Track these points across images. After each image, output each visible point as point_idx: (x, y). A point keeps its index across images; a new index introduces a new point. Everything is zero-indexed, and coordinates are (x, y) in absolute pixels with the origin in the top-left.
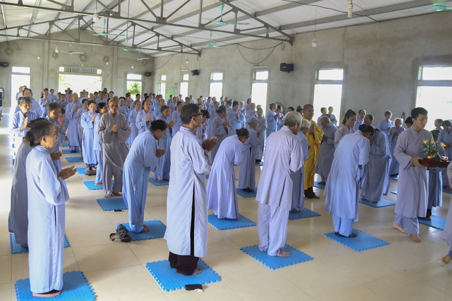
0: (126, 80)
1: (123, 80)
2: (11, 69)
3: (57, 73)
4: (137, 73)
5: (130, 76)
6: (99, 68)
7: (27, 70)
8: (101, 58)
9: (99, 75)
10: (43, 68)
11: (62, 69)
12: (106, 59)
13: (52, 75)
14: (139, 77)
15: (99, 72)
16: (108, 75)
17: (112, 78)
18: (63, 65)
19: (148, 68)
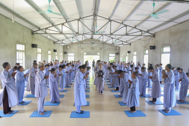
0: (109, 56)
1: (107, 56)
2: (68, 55)
3: (83, 55)
4: (113, 53)
5: (110, 55)
6: (98, 52)
7: (73, 54)
8: (99, 49)
9: (98, 55)
10: (78, 54)
11: (85, 53)
12: (101, 49)
13: (81, 56)
14: (114, 55)
15: (98, 54)
16: (102, 55)
17: (103, 56)
18: (85, 52)
19: (117, 51)
